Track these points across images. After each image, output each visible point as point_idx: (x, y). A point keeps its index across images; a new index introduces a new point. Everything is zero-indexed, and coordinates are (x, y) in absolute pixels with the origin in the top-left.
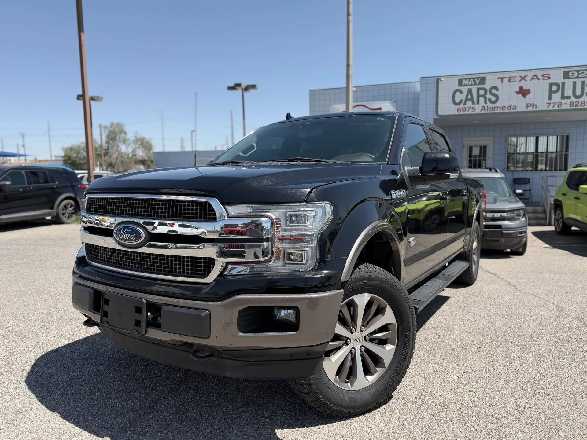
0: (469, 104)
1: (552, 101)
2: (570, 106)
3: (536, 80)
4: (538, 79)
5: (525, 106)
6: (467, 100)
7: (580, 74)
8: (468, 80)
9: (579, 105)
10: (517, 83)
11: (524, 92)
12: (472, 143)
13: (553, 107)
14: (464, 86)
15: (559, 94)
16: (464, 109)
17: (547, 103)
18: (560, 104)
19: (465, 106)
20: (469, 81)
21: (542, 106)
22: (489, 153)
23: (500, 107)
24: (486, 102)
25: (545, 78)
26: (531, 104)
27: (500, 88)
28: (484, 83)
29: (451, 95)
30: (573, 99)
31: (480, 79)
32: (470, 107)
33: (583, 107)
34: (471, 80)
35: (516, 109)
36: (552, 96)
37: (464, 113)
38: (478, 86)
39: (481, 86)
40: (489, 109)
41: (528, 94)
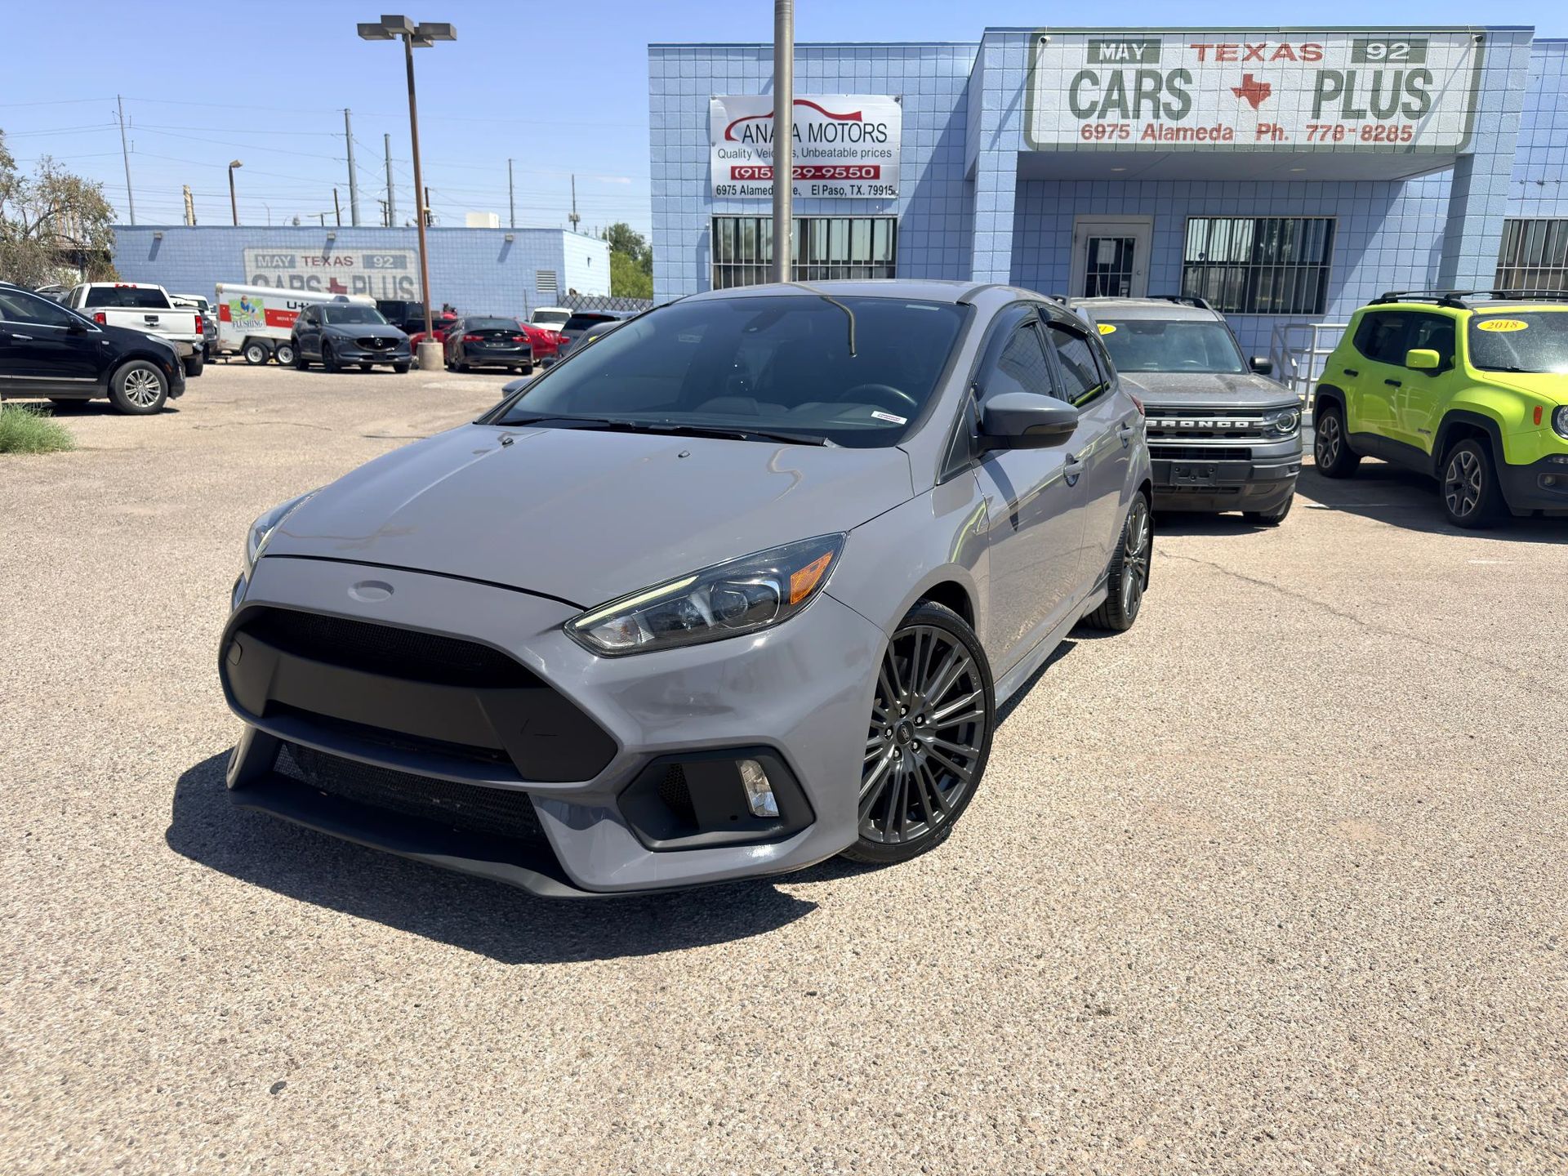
0: (1114, 116)
1: (1320, 122)
2: (1363, 138)
3: (1287, 59)
4: (1293, 58)
5: (1255, 128)
6: (1108, 104)
7: (1395, 51)
8: (1113, 45)
9: (1384, 135)
10: (1239, 63)
11: (1253, 92)
12: (1098, 231)
13: (1322, 138)
14: (1102, 62)
15: (1338, 103)
16: (1100, 129)
17: (1308, 127)
18: (1339, 131)
19: (1101, 121)
20: (1117, 48)
21: (1297, 135)
22: (1140, 259)
23: (1192, 130)
24: (1157, 116)
25: (1307, 55)
26: (1268, 127)
27: (1195, 74)
28: (1155, 59)
29: (1067, 85)
30: (1371, 120)
31: (1145, 45)
32: (1116, 126)
33: (1393, 143)
34: (1121, 45)
35: (1231, 137)
36: (1322, 109)
37: (1099, 141)
38: (1138, 66)
39: (1146, 66)
40: (1164, 133)
41: (1264, 97)
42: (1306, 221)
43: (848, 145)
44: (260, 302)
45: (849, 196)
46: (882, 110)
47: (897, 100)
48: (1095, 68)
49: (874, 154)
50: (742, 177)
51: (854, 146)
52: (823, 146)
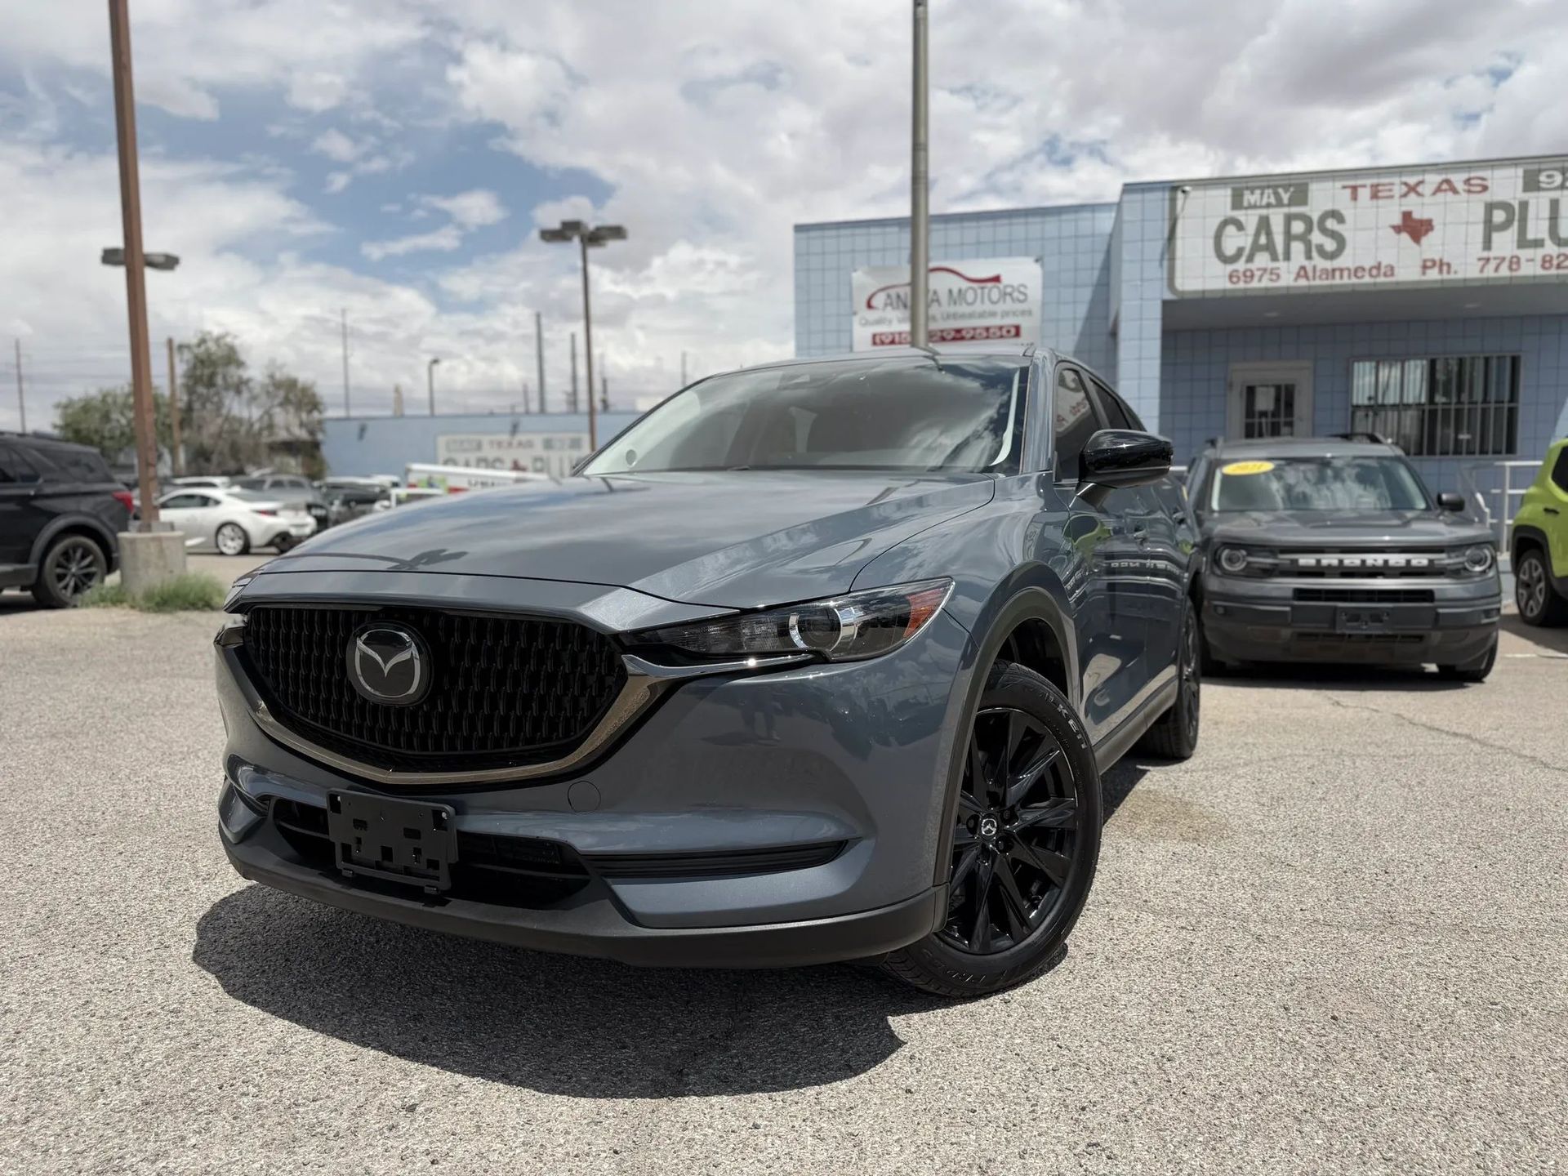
1: (1492, 254)
2: (1543, 267)
3: (1450, 194)
4: (1455, 191)
5: (1419, 263)
6: (1256, 248)
8: (1258, 192)
9: (1567, 263)
10: (1396, 200)
11: (1414, 228)
12: (1253, 378)
13: (1497, 269)
14: (1246, 208)
15: (1512, 233)
16: (1248, 274)
17: (1480, 259)
18: (1515, 262)
19: (1249, 266)
20: (1262, 194)
21: (1467, 268)
22: (1302, 405)
23: (1349, 269)
24: (1309, 257)
25: (1473, 189)
26: (1434, 262)
27: (1348, 214)
28: (1303, 201)
29: (1212, 232)
30: (1551, 249)
31: (1292, 189)
32: (1265, 270)
34: (1266, 191)
35: (1393, 275)
36: (1494, 240)
37: (1248, 286)
38: (1286, 210)
39: (1294, 210)
40: (1318, 274)
41: (1427, 232)
42: (1487, 360)
43: (988, 307)
44: (444, 481)
46: (1022, 272)
47: (1037, 261)
48: (1239, 215)
49: (1014, 314)
50: (883, 342)
51: (994, 307)
52: (963, 309)
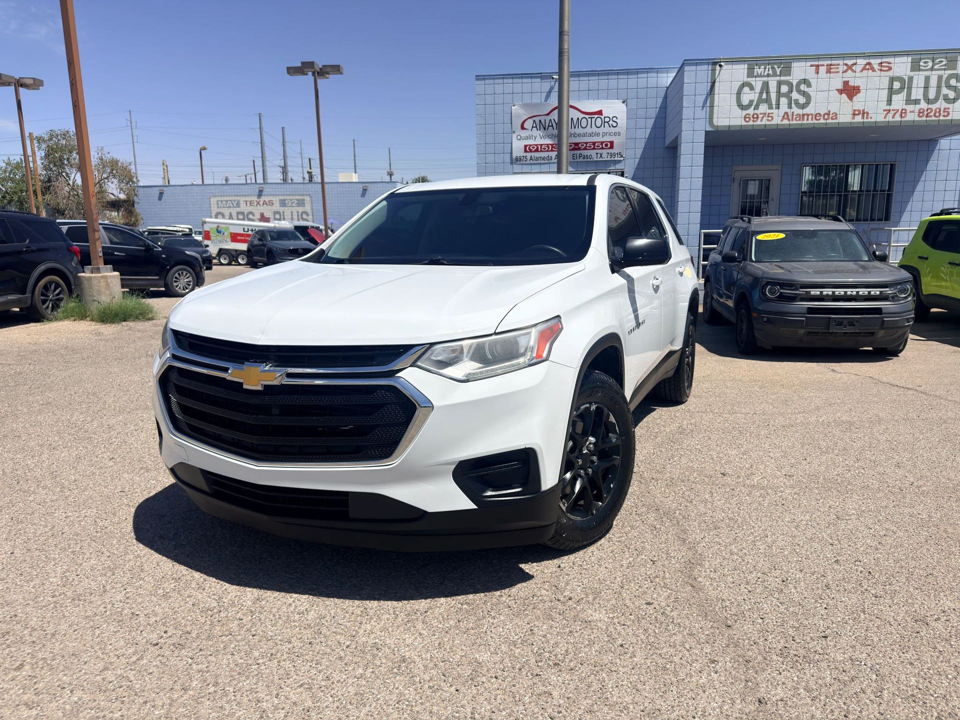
0: (763, 108)
1: (891, 108)
2: (919, 116)
3: (870, 71)
4: (874, 70)
5: (851, 112)
6: (760, 101)
7: (938, 64)
8: (762, 67)
9: (932, 114)
10: (841, 74)
11: (850, 91)
12: (747, 175)
13: (893, 117)
14: (756, 77)
15: (903, 96)
16: (755, 116)
17: (884, 110)
18: (903, 112)
19: (756, 111)
20: (765, 68)
21: (877, 116)
22: (774, 192)
23: (812, 114)
24: (790, 107)
25: (883, 68)
26: (859, 111)
27: (813, 82)
28: (789, 73)
29: (735, 90)
30: (923, 105)
31: (782, 66)
32: (765, 114)
33: (938, 119)
34: (768, 67)
35: (836, 118)
36: (893, 99)
37: (755, 123)
38: (778, 78)
39: (783, 78)
40: (795, 117)
41: (857, 93)
42: (877, 166)
43: (594, 129)
45: (595, 159)
46: (615, 109)
47: (623, 102)
48: (752, 80)
49: (610, 134)
50: (531, 151)
51: (598, 130)
52: (579, 131)
